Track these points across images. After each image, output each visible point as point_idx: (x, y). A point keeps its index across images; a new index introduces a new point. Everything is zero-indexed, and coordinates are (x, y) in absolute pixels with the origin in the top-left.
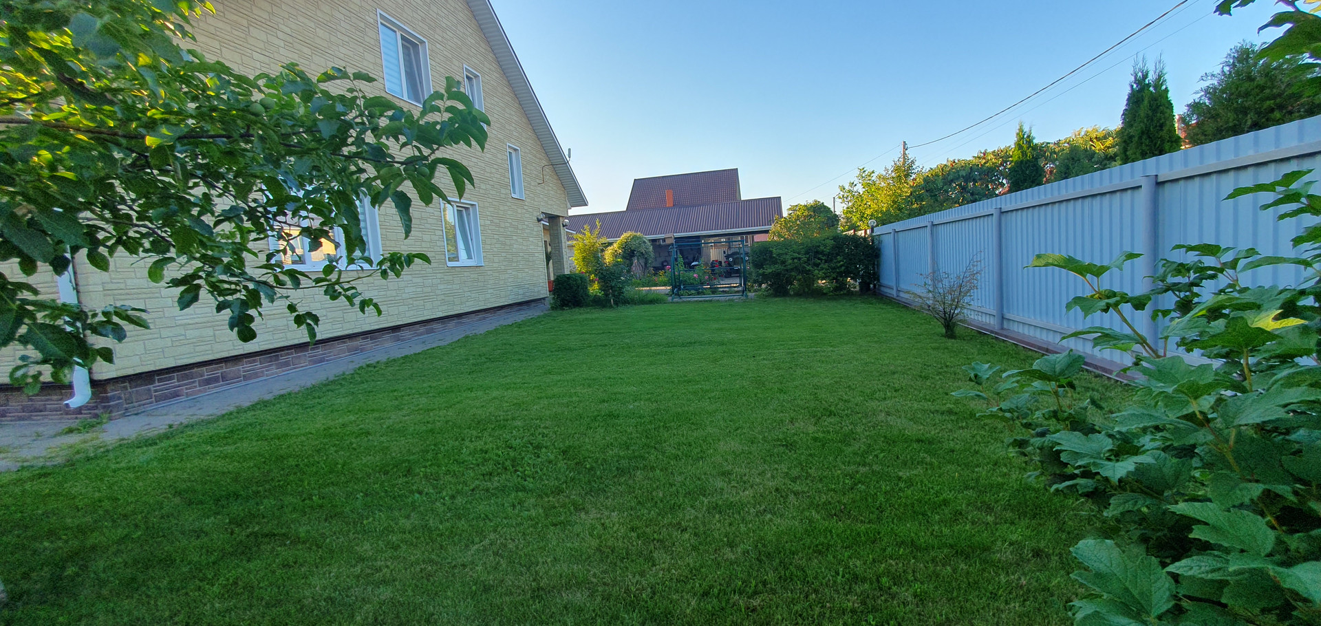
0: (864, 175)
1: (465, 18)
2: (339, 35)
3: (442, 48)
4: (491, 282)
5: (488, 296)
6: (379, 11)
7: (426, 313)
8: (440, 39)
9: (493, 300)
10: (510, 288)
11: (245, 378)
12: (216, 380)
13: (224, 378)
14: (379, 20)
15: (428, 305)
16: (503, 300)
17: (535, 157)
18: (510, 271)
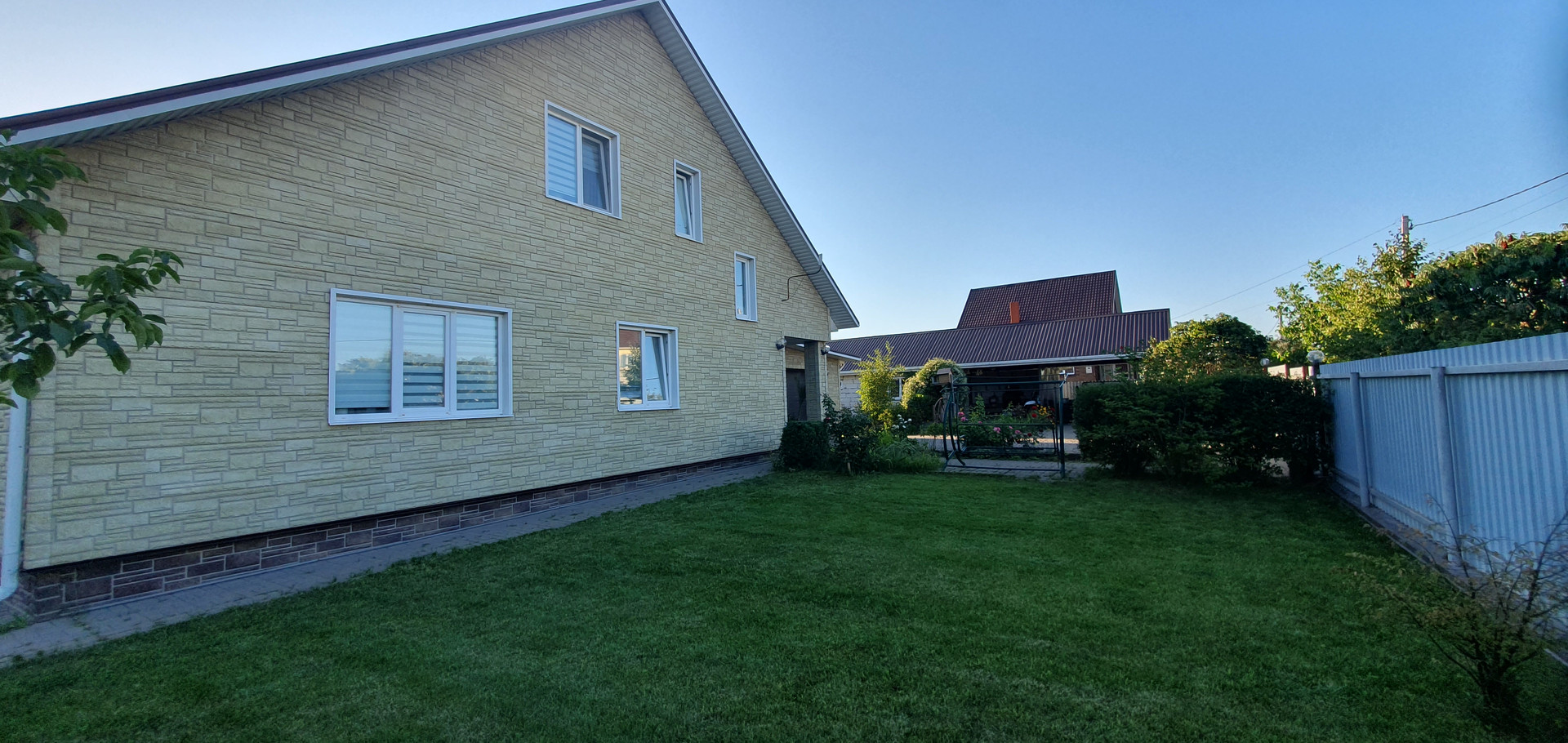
0: (1318, 272)
1: (684, 105)
2: (482, 133)
3: (642, 141)
4: (689, 430)
5: (684, 449)
6: (547, 102)
7: (574, 473)
8: (641, 130)
9: (691, 454)
10: (721, 438)
11: (265, 564)
12: (218, 567)
13: (231, 564)
14: (547, 111)
15: (580, 463)
16: (709, 453)
17: (781, 267)
18: (722, 415)
